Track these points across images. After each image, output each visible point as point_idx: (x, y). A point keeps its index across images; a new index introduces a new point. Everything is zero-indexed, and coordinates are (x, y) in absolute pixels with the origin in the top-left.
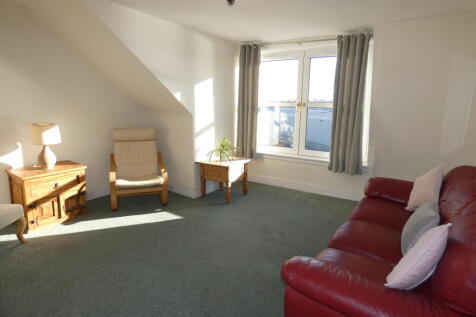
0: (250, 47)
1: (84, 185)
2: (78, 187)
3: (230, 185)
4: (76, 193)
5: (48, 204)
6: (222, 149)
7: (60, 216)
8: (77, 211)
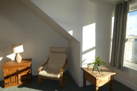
0: (122, 4)
1: (30, 71)
2: (27, 71)
3: (97, 89)
4: (26, 73)
5: (14, 77)
6: (98, 63)
7: (18, 83)
8: (26, 81)
